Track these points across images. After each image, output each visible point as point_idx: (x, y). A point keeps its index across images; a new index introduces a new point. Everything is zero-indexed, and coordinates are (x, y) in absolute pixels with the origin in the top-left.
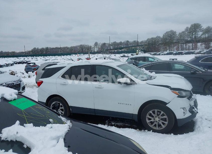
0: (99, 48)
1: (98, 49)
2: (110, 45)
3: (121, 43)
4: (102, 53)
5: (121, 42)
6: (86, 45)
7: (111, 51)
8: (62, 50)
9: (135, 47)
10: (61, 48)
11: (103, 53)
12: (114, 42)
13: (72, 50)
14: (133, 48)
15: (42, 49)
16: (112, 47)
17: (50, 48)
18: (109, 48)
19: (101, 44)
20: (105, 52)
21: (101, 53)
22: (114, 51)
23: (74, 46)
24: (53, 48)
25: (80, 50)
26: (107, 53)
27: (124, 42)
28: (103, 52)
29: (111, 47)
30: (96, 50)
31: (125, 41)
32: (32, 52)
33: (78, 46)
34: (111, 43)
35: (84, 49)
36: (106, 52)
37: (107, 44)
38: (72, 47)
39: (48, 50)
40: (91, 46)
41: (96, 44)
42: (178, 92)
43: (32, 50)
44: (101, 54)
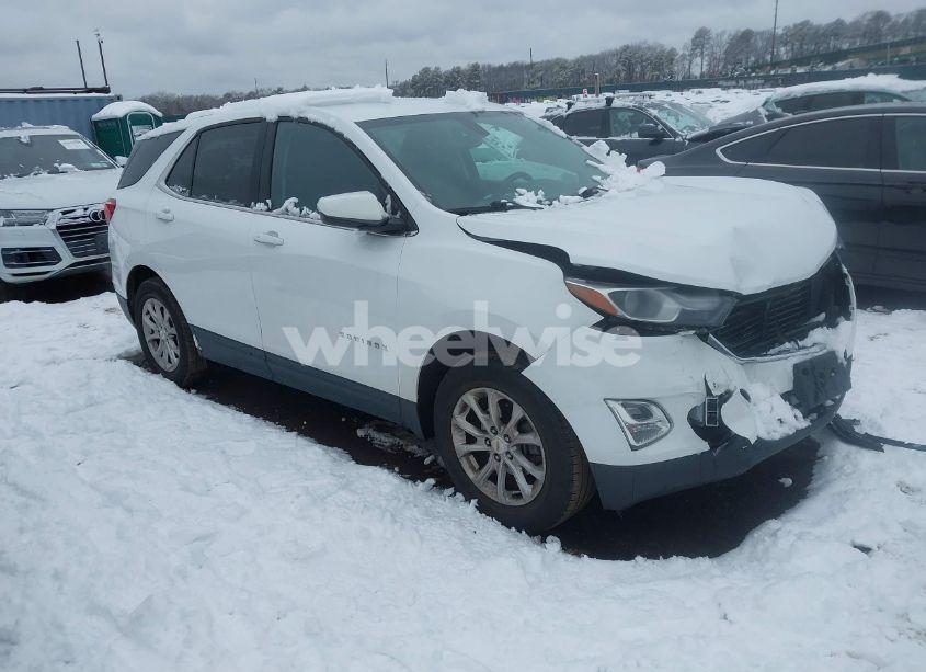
0: (713, 59)
1: (710, 64)
2: (773, 39)
3: (837, 29)
4: (725, 84)
5: (840, 23)
6: (649, 48)
7: (772, 73)
8: (540, 74)
9: (915, 48)
10: (532, 65)
11: (729, 84)
12: (801, 24)
13: (583, 72)
14: (906, 50)
15: (453, 70)
16: (783, 52)
17: (489, 66)
18: (769, 58)
19: (725, 38)
20: (740, 77)
21: (720, 83)
22: (789, 71)
23: (591, 56)
24: (501, 68)
25: (619, 72)
26: (750, 82)
27: (856, 24)
28: (732, 78)
29: (783, 50)
30: (696, 71)
31: (865, 15)
32: (412, 86)
33: (613, 55)
34: (780, 31)
35: (638, 69)
36: (746, 79)
37: (762, 33)
38: (581, 61)
39: (478, 77)
40: (672, 52)
41: (701, 39)
42: (610, 294)
43: (414, 77)
44: (719, 89)
